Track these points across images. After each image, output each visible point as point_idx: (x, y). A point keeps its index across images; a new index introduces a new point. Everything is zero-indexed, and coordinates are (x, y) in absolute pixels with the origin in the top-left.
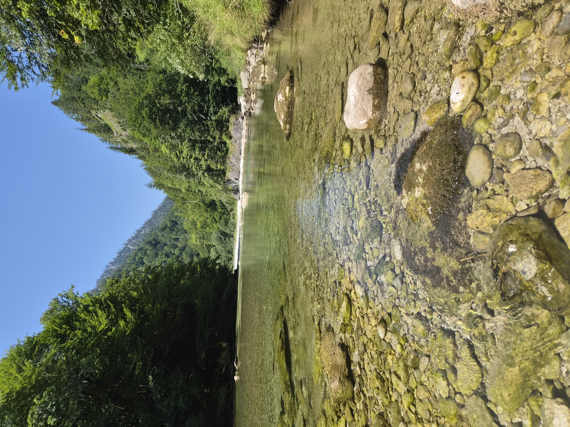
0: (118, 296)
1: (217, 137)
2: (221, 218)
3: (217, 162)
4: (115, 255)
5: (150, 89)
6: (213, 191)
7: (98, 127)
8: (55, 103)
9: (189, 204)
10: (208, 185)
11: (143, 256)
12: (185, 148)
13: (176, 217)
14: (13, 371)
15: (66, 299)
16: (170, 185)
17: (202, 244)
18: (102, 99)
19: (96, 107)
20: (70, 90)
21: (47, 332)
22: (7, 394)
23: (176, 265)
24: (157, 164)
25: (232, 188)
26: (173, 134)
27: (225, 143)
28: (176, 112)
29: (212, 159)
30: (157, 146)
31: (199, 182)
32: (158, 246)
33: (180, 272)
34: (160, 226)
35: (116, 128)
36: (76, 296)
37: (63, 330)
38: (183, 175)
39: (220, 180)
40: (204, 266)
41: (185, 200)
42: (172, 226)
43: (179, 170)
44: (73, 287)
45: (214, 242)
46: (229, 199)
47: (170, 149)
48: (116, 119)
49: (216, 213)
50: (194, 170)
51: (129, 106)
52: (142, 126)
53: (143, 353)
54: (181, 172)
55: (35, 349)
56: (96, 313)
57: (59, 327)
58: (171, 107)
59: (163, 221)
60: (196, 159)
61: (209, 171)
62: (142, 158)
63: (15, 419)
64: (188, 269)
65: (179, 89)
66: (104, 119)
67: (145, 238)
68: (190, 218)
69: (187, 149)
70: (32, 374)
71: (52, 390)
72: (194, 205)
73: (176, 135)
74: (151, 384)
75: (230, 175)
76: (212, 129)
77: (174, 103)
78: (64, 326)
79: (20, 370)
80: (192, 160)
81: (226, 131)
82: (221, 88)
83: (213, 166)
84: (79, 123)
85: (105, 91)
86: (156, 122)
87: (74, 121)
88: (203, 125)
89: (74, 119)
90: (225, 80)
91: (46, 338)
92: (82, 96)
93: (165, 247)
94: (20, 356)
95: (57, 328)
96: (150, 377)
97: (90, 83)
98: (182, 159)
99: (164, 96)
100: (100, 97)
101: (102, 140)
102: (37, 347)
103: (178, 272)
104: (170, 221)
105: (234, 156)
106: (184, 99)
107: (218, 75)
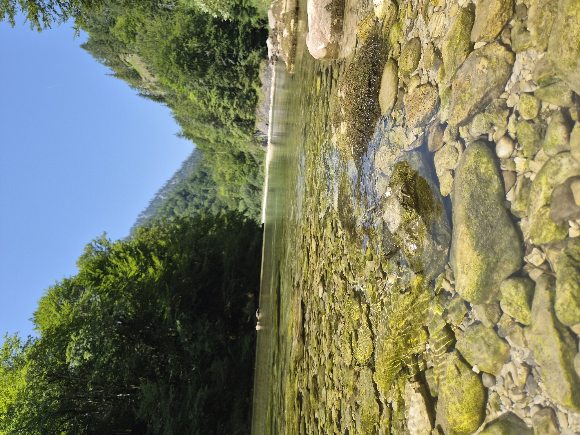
0: (147, 245)
1: (247, 84)
2: (249, 171)
3: (246, 111)
4: (147, 205)
5: (177, 31)
6: (241, 143)
7: (126, 73)
8: (84, 46)
9: (217, 156)
10: (237, 136)
11: (173, 207)
12: (213, 96)
13: (205, 168)
14: (53, 309)
15: (99, 245)
16: (198, 135)
17: (231, 196)
18: (130, 42)
19: (124, 51)
20: (98, 32)
21: (82, 274)
22: (47, 330)
23: (203, 216)
24: (185, 113)
25: (261, 139)
26: (201, 81)
27: (254, 91)
28: (205, 57)
29: (241, 108)
30: (185, 94)
31: (228, 133)
32: (188, 197)
33: (208, 223)
34: (190, 177)
35: (145, 74)
36: (108, 243)
37: (97, 274)
38: (211, 125)
39: (249, 130)
40: (231, 218)
41: (214, 151)
42: (202, 178)
43: (207, 120)
44: (105, 233)
45: (242, 195)
46: (258, 151)
47: (198, 97)
48: (144, 64)
49: (245, 165)
50: (222, 119)
51: (156, 50)
52: (170, 71)
53: (171, 298)
54: (209, 122)
55: (71, 290)
56: (126, 259)
57: (93, 271)
58: (199, 51)
59: (192, 172)
60: (224, 108)
61: (238, 121)
62: (171, 106)
63: (56, 352)
64: (215, 221)
65: (207, 32)
66: (132, 64)
67: (175, 189)
68: (219, 169)
69: (215, 97)
70: (69, 313)
71: (87, 329)
72: (222, 157)
73: (204, 81)
74: (179, 328)
75: (259, 126)
76: (242, 75)
77: (203, 47)
78: (98, 270)
79: (59, 309)
80: (221, 109)
81: (255, 78)
82: (251, 30)
83: (242, 116)
84: (108, 68)
85: (132, 33)
86: (184, 68)
87: (103, 66)
88: (232, 71)
89: (103, 63)
90: (255, 20)
91: (81, 280)
92: (110, 39)
93: (195, 199)
94: (58, 296)
95: (91, 272)
96: (178, 322)
97: (118, 25)
98: (210, 108)
99: (192, 38)
100: (128, 41)
101: (131, 87)
102: (74, 288)
103: (205, 223)
104: (199, 172)
105: (263, 105)
106: (213, 42)
107: (249, 15)
